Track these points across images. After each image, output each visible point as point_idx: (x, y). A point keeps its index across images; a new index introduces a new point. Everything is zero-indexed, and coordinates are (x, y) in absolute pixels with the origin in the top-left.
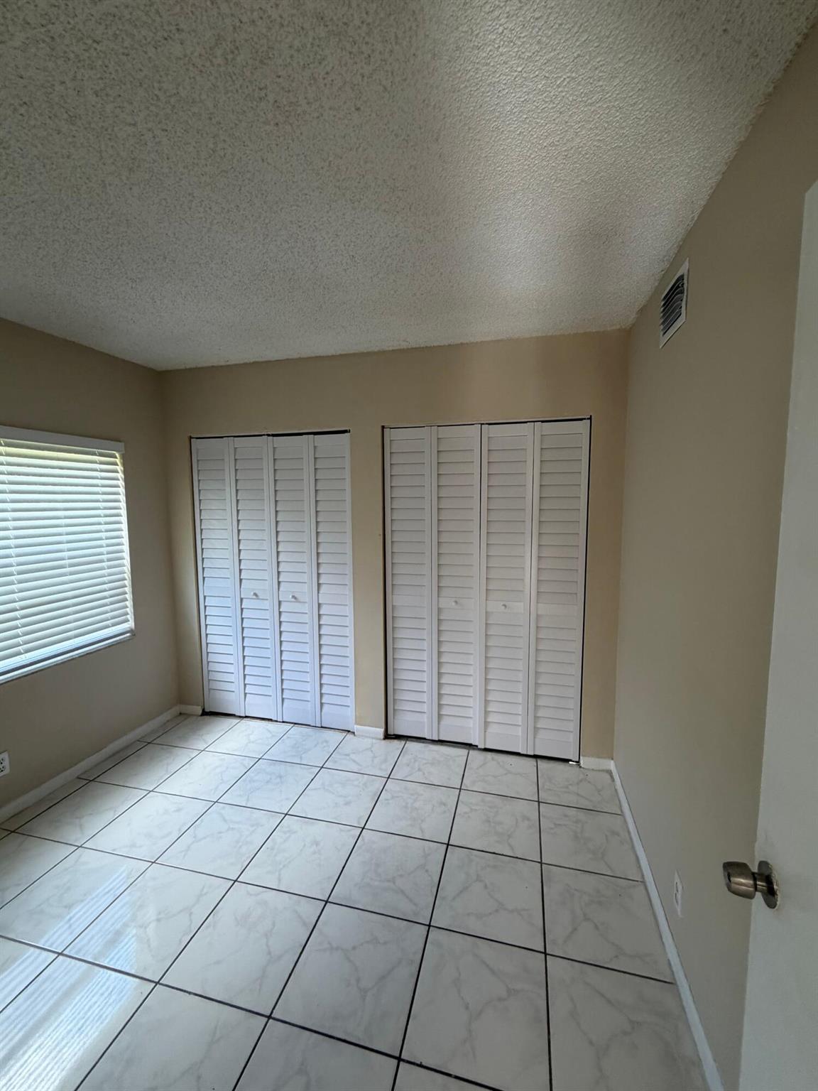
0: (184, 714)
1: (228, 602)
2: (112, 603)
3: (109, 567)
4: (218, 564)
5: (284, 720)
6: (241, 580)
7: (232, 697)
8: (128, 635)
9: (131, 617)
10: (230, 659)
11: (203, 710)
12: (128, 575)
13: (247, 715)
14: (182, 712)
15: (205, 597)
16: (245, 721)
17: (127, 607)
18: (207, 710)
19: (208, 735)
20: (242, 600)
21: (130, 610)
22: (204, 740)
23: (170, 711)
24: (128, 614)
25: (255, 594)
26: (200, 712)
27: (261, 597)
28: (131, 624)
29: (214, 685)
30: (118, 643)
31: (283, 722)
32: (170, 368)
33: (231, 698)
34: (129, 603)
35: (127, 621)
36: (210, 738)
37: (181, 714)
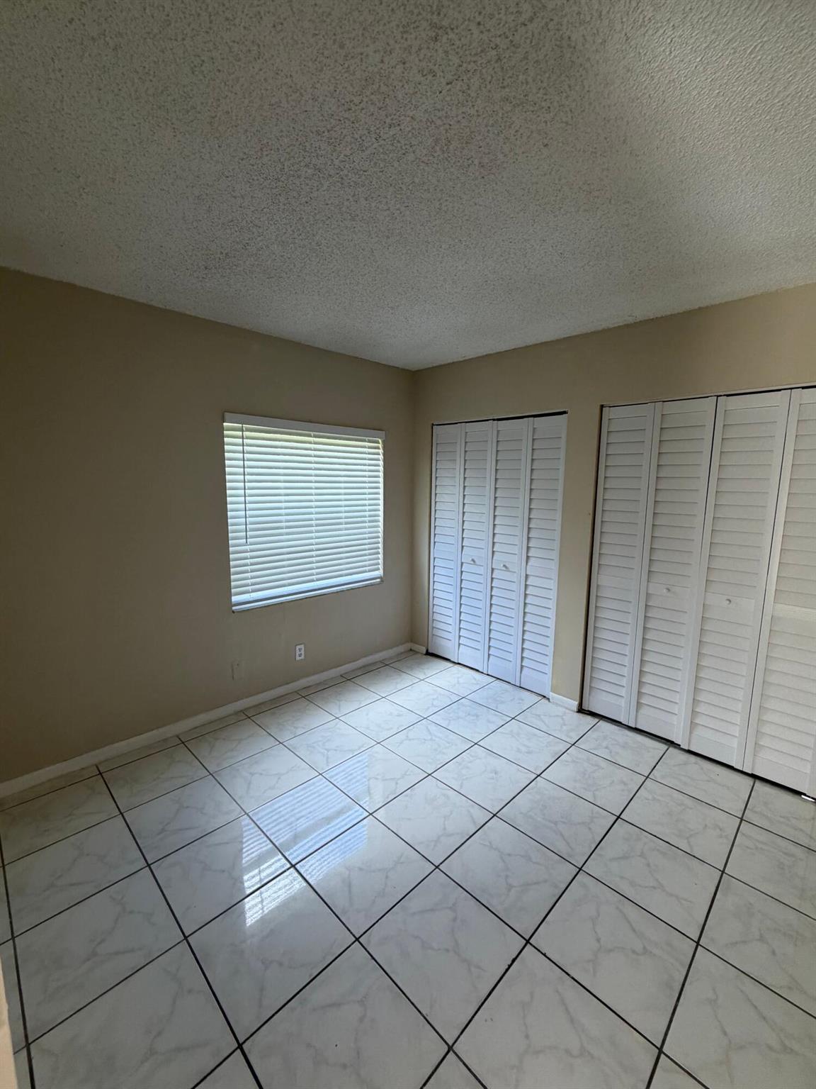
0: (414, 651)
1: (451, 565)
2: (370, 554)
3: (370, 527)
4: (448, 532)
5: (489, 673)
6: (463, 547)
7: (449, 644)
8: (378, 580)
9: (381, 567)
10: (450, 613)
11: (427, 651)
12: (381, 535)
13: (460, 662)
14: (412, 649)
15: (434, 558)
16: (457, 666)
17: (379, 559)
18: (430, 651)
19: (428, 669)
20: (462, 563)
21: (381, 561)
22: (425, 674)
23: (404, 646)
24: (379, 564)
25: (473, 560)
26: (425, 652)
27: (478, 564)
28: (380, 573)
29: (436, 632)
30: (372, 585)
31: (488, 675)
33: (448, 646)
34: (381, 556)
35: (378, 569)
36: (429, 673)
37: (411, 650)
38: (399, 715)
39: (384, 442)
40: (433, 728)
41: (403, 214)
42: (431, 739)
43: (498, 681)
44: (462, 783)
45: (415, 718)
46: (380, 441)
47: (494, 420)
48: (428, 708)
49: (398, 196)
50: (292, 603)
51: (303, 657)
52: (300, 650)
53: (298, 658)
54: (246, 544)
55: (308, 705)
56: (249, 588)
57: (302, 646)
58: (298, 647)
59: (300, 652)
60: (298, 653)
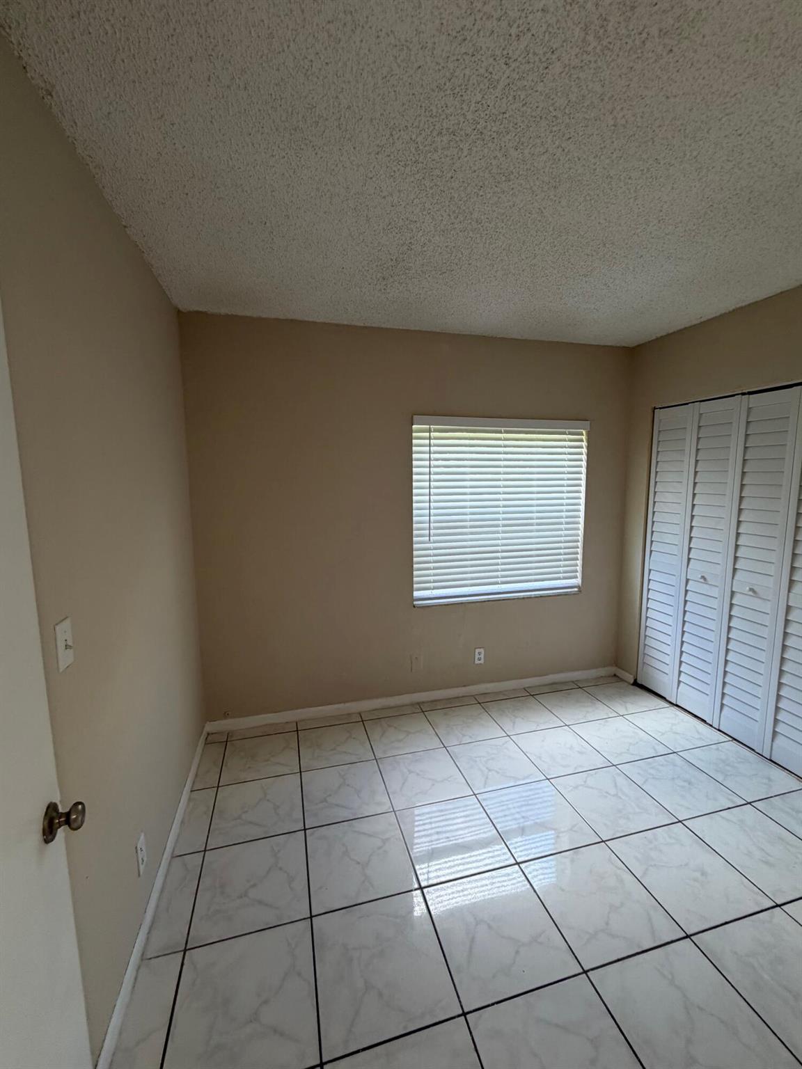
0: (618, 677)
1: (672, 580)
2: (565, 560)
3: (566, 529)
4: (669, 538)
5: (721, 729)
6: (689, 559)
7: (665, 679)
8: (576, 589)
9: (579, 574)
10: (668, 640)
11: (635, 680)
12: (581, 538)
13: (678, 704)
14: (617, 674)
15: (650, 570)
16: (674, 709)
17: (577, 565)
18: (639, 681)
19: (632, 704)
20: (687, 581)
21: (579, 568)
22: (626, 709)
23: (606, 668)
24: (577, 572)
25: (703, 577)
26: (632, 681)
27: (710, 583)
28: (578, 581)
29: (648, 660)
30: (566, 594)
31: (719, 730)
32: (642, 342)
33: (664, 680)
34: (579, 562)
35: (576, 577)
37: (615, 675)
38: (581, 753)
39: (589, 435)
40: (621, 781)
41: (566, 150)
42: (616, 795)
43: (734, 744)
44: (647, 869)
45: (599, 762)
46: (584, 432)
47: (743, 394)
48: (621, 754)
49: (554, 129)
50: (473, 605)
51: (482, 662)
52: (479, 654)
53: (477, 662)
54: (429, 541)
55: (481, 713)
56: (432, 585)
57: (482, 650)
58: (477, 651)
59: (480, 656)
60: (477, 656)
